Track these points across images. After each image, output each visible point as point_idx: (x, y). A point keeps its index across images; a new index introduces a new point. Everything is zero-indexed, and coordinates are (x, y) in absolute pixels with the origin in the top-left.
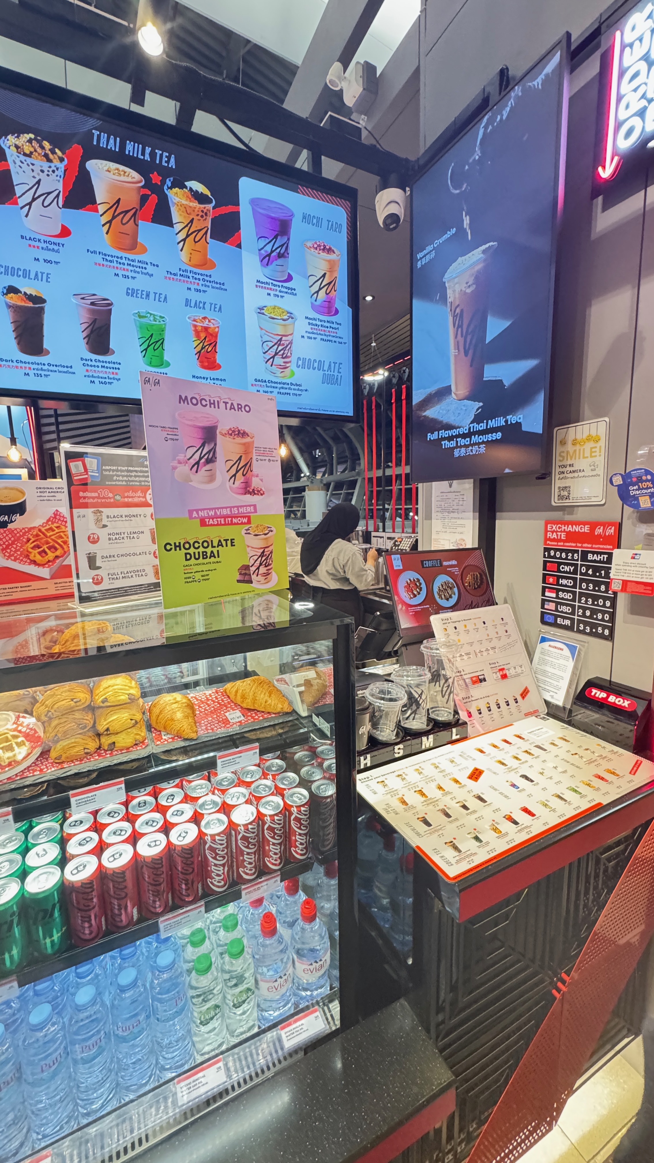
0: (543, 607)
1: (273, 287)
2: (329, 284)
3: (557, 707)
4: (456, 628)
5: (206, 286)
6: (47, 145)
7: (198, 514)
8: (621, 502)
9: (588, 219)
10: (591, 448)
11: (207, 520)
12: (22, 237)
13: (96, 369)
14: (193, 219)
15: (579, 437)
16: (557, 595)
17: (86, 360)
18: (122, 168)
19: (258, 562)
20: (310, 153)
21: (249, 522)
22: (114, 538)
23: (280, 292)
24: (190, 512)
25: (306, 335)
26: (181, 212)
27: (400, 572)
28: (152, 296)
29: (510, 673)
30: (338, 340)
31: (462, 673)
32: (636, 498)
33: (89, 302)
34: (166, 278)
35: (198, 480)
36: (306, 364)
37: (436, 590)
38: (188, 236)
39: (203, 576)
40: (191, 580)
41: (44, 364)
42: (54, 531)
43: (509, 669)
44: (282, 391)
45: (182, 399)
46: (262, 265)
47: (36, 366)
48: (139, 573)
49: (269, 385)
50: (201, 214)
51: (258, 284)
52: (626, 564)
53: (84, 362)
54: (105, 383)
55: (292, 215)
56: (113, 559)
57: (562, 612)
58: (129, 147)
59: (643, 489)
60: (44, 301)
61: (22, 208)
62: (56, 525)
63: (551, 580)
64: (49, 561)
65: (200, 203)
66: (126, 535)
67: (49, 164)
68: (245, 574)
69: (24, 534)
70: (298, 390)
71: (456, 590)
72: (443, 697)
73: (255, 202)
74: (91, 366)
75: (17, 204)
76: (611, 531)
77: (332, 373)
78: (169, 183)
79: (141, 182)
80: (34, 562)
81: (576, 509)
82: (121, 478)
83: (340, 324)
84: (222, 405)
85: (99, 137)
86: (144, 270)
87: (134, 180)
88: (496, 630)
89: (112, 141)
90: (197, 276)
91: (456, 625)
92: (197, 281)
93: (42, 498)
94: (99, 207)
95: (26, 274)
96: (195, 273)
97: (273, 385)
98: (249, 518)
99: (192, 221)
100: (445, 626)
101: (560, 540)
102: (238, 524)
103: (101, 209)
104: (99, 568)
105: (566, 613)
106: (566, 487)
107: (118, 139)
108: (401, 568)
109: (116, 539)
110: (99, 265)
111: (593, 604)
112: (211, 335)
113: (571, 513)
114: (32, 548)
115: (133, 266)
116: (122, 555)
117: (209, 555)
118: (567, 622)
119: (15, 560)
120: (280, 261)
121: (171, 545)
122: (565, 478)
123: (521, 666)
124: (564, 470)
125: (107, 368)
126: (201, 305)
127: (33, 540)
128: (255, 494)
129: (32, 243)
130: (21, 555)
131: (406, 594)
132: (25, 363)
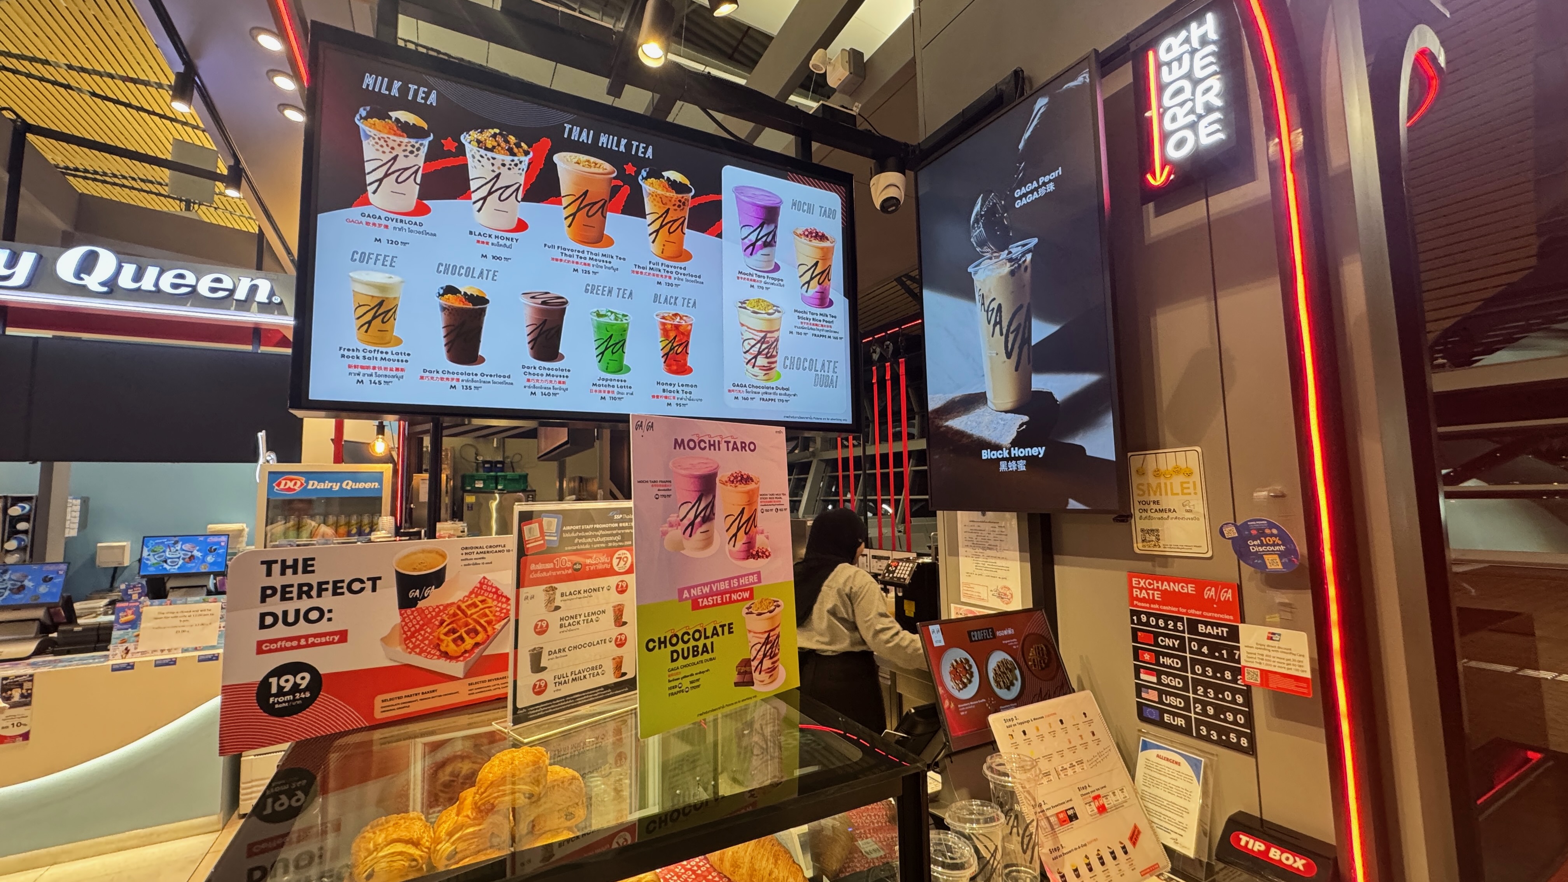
0: (1139, 695)
1: (757, 279)
2: (823, 272)
3: (1185, 858)
4: (1024, 733)
5: (679, 279)
6: (512, 139)
7: (689, 593)
8: (1236, 557)
9: (1140, 225)
10: (1182, 483)
11: (700, 600)
12: (471, 233)
13: (540, 378)
14: (669, 209)
15: (1163, 467)
16: (1159, 679)
17: (528, 368)
18: (592, 159)
19: (761, 653)
20: (800, 139)
21: (751, 597)
22: (567, 623)
23: (765, 283)
24: (681, 592)
25: (795, 330)
26: (655, 203)
27: (941, 651)
28: (615, 291)
29: (1108, 803)
30: (832, 335)
31: (1044, 807)
32: (1260, 556)
33: (540, 301)
34: (633, 272)
35: (691, 547)
36: (796, 364)
37: (991, 675)
38: (661, 226)
39: (691, 682)
40: (678, 689)
41: (476, 375)
42: (476, 606)
43: (1106, 796)
44: (765, 396)
45: (678, 444)
46: (745, 255)
47: (465, 377)
48: (596, 670)
49: (749, 390)
50: (678, 203)
51: (740, 276)
52: (1260, 646)
53: (526, 370)
54: (549, 394)
55: (781, 202)
56: (562, 654)
57: (1170, 705)
58: (603, 139)
59: (1267, 545)
60: (486, 301)
61: (475, 203)
62: (480, 598)
63: (1147, 657)
64: (466, 652)
65: (677, 193)
66: (583, 617)
67: (511, 158)
68: (746, 672)
69: (438, 614)
70: (785, 394)
71: (1017, 672)
72: (1025, 852)
73: (739, 190)
74: (534, 374)
75: (470, 198)
76: (1228, 595)
77: (826, 373)
78: (644, 173)
79: (614, 172)
80: (446, 655)
81: (1170, 560)
82: (584, 540)
83: (835, 317)
84: (723, 446)
85: (571, 130)
86: (608, 265)
87: (606, 171)
88: (1079, 732)
89: (584, 134)
90: (670, 269)
91: (1025, 727)
92: (669, 274)
93: (467, 562)
94: (563, 199)
95: (469, 272)
96: (668, 266)
97: (755, 390)
98: (751, 590)
99: (667, 211)
100: (1010, 731)
101: (1154, 602)
102: (738, 601)
103: (565, 201)
104: (545, 668)
105: (1176, 707)
106: (1152, 530)
107: (592, 132)
108: (943, 643)
109: (569, 625)
110: (557, 260)
111: (1216, 698)
112: (683, 334)
113: (1165, 566)
114: (446, 634)
115: (596, 260)
116: (575, 648)
117: (700, 650)
118: (1181, 722)
119: (420, 654)
120: (766, 251)
121: (654, 641)
122: (1150, 518)
123: (1122, 790)
124: (1146, 507)
125: (553, 376)
126: (673, 301)
127: (448, 621)
128: (759, 557)
129: (482, 239)
130: (429, 646)
131: (952, 684)
132: (453, 373)
